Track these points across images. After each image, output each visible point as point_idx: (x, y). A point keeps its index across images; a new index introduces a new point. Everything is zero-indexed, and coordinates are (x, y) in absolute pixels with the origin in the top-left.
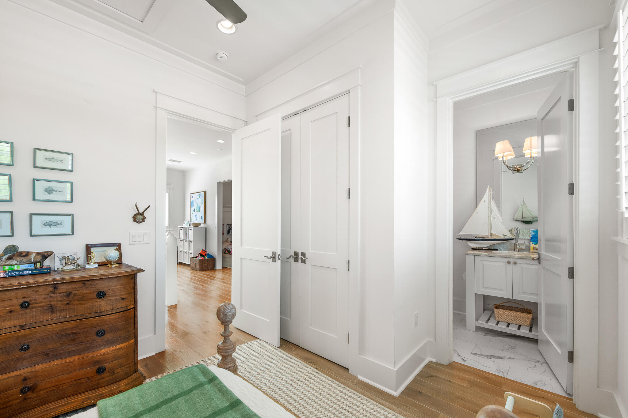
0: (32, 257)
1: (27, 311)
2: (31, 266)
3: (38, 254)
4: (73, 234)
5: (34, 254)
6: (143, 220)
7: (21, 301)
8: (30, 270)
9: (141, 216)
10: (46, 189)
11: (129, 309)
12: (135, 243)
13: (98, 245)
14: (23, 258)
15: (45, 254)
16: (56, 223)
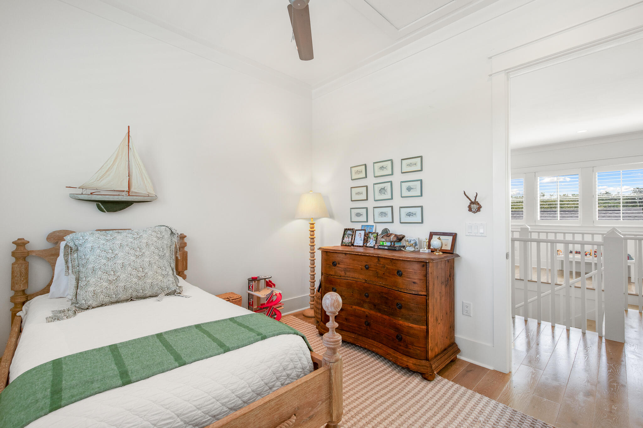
0: (392, 238)
1: (368, 271)
2: (389, 244)
3: (396, 235)
4: (422, 222)
5: (393, 236)
6: (479, 209)
7: (366, 264)
8: (387, 246)
9: (475, 205)
10: (407, 188)
11: (420, 294)
12: (471, 234)
13: (439, 234)
14: (387, 238)
15: (399, 236)
16: (413, 213)
